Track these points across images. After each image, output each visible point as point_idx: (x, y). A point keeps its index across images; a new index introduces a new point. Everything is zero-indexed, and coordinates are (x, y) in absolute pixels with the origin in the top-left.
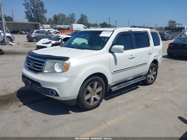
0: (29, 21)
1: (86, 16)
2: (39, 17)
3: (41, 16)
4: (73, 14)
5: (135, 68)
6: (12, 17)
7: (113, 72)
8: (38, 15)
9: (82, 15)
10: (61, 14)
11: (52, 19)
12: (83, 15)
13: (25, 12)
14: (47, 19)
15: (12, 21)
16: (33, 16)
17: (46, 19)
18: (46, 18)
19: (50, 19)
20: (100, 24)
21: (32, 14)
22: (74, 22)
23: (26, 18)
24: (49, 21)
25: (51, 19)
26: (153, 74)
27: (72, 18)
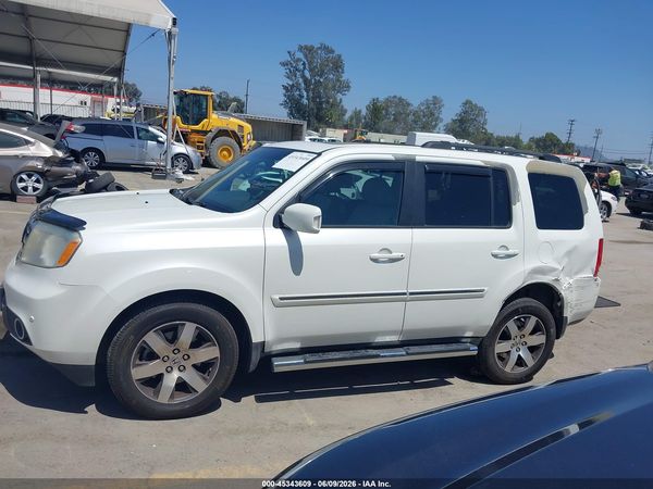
0: (291, 114)
1: (481, 109)
2: (321, 103)
3: (328, 102)
4: (436, 101)
5: (405, 300)
6: (243, 99)
7: (281, 299)
8: (320, 97)
9: (467, 103)
10: (395, 97)
11: (364, 112)
12: (471, 103)
13: (285, 88)
14: (346, 111)
15: (242, 112)
16: (305, 101)
17: (344, 112)
18: (345, 107)
19: (357, 114)
20: (532, 139)
21: (305, 94)
22: (436, 125)
23: (285, 104)
24: (351, 118)
25: (360, 111)
26: (530, 344)
27: (432, 114)
